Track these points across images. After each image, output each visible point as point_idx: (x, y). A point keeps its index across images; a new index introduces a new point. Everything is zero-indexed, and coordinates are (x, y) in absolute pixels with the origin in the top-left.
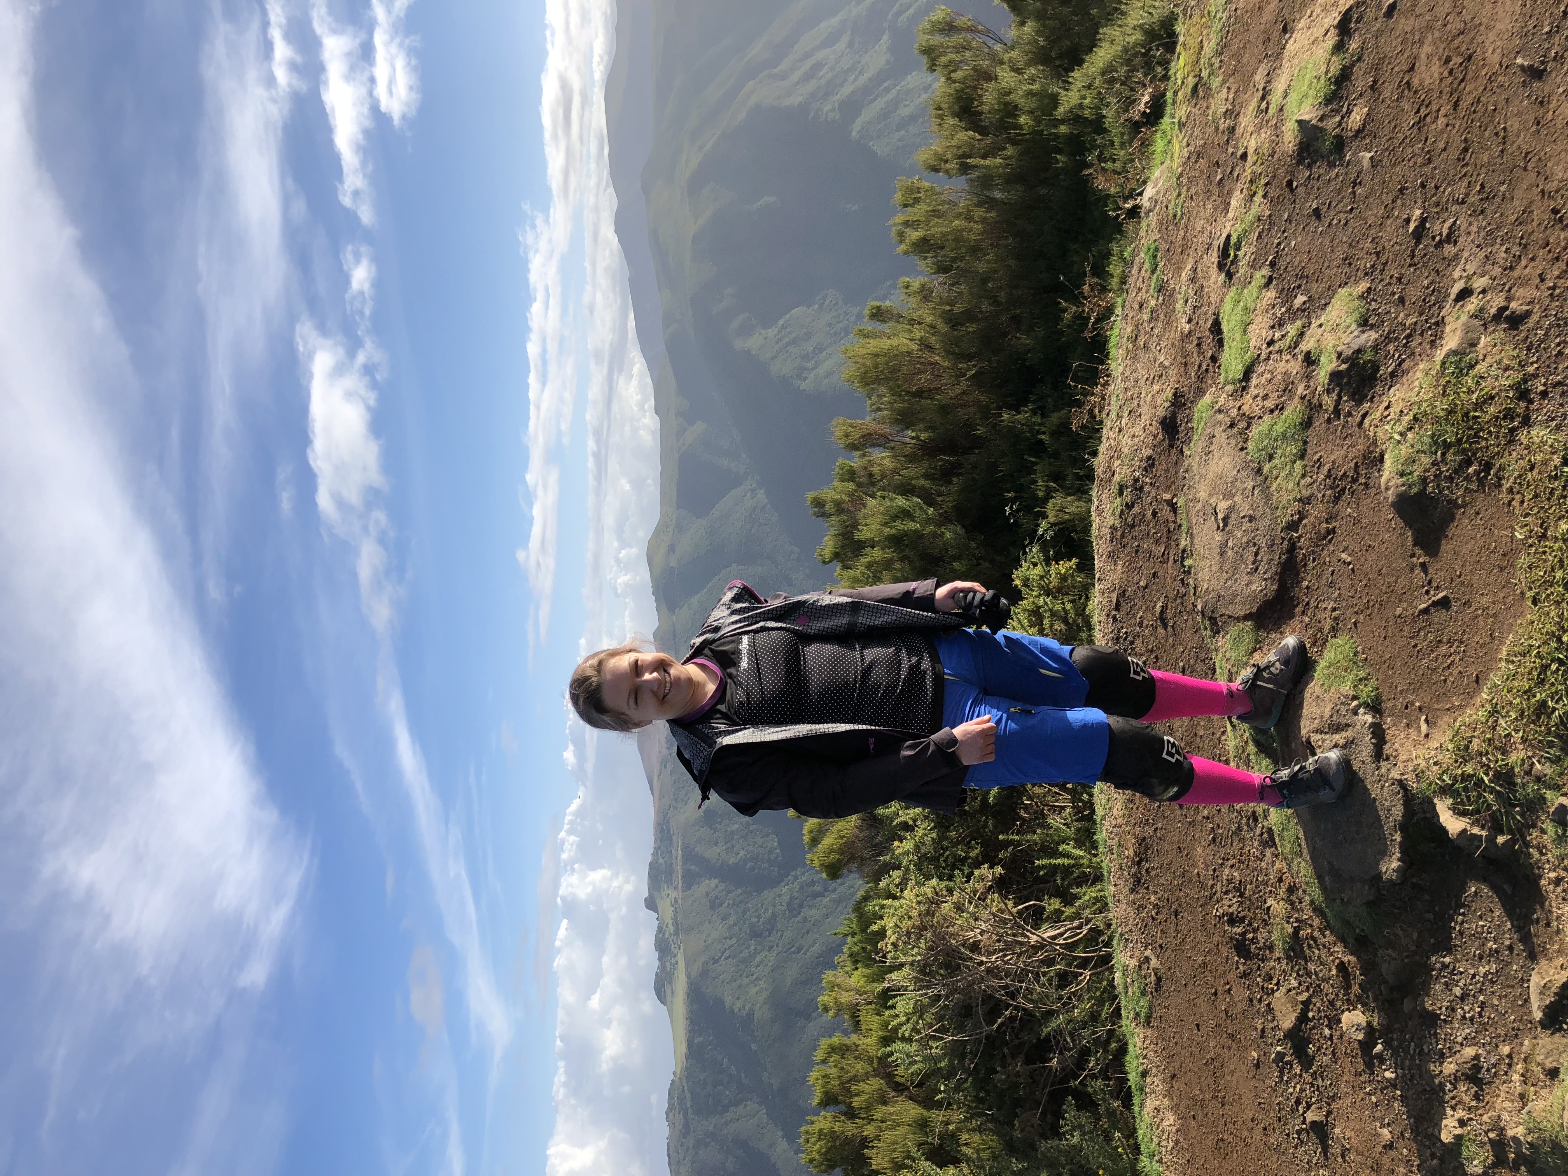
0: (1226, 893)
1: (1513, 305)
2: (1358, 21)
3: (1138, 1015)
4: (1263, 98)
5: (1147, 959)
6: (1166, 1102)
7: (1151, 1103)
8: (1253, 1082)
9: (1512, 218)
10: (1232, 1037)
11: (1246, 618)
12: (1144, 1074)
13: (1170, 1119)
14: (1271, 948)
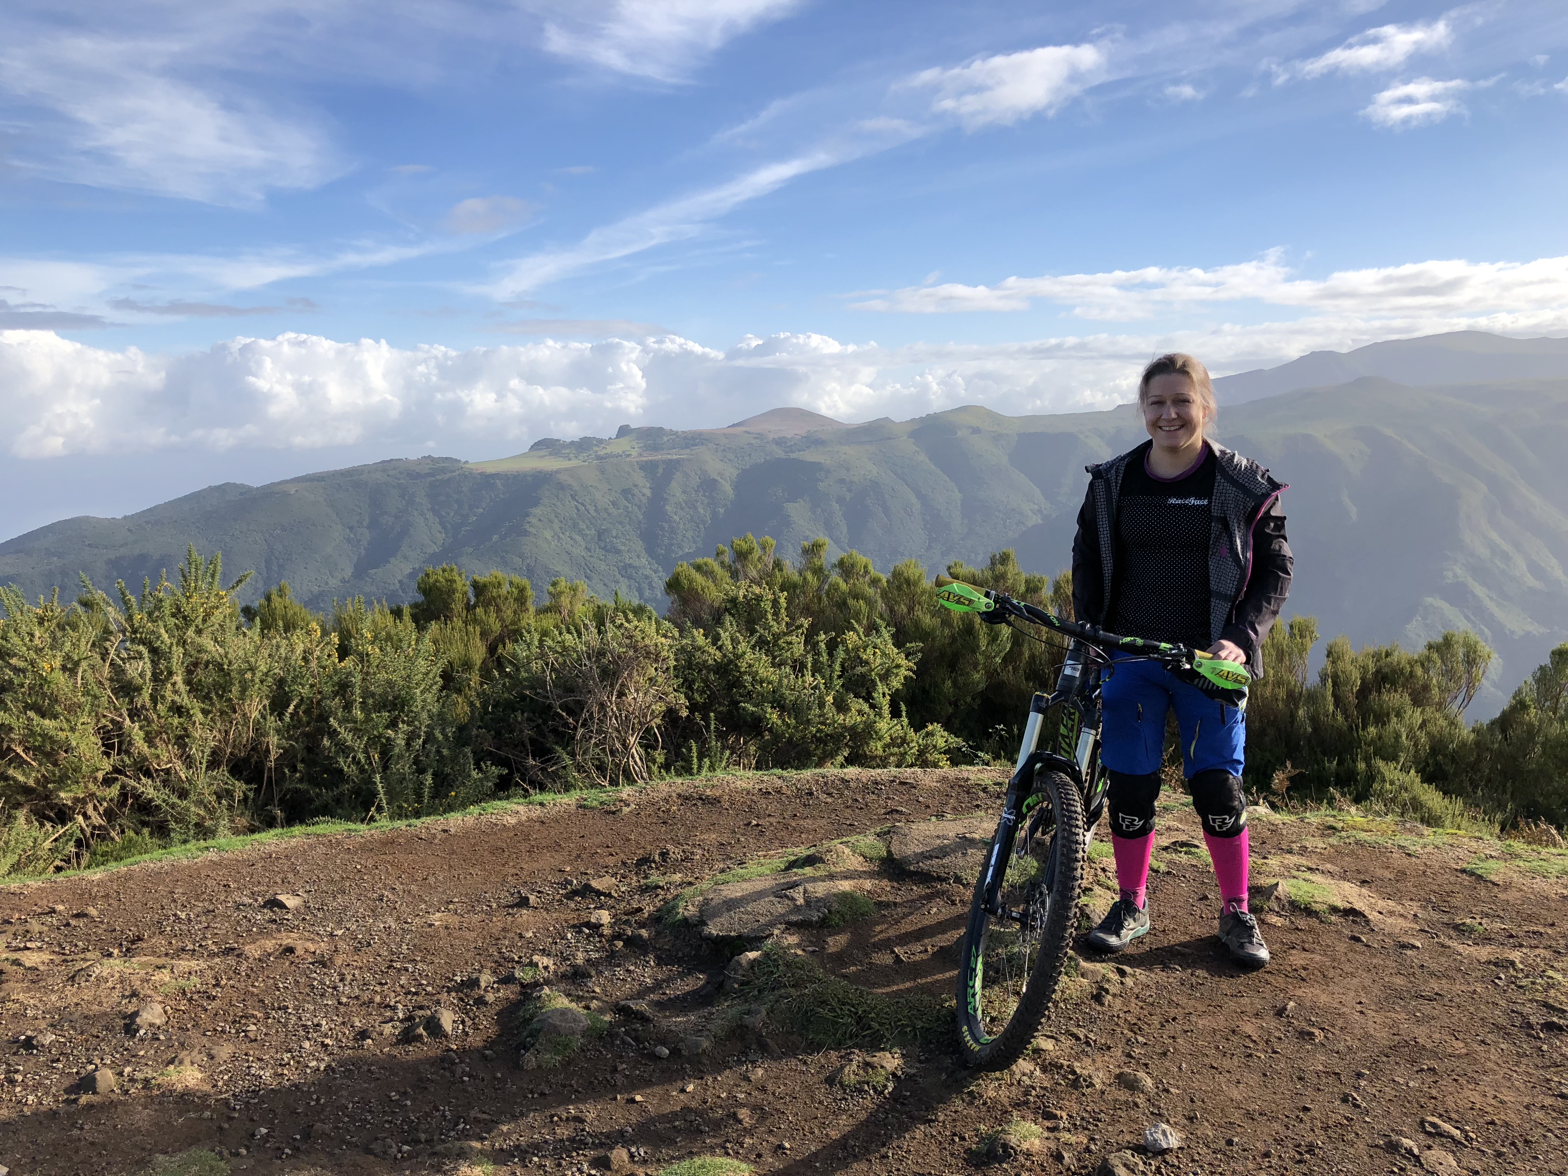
0: (683, 851)
1: (1109, 997)
2: (1353, 921)
3: (586, 800)
4: (1310, 869)
5: (628, 805)
6: (524, 818)
7: (521, 808)
8: (548, 869)
9: (1175, 999)
10: (579, 856)
11: (889, 852)
12: (541, 804)
13: (513, 821)
14: (646, 877)
